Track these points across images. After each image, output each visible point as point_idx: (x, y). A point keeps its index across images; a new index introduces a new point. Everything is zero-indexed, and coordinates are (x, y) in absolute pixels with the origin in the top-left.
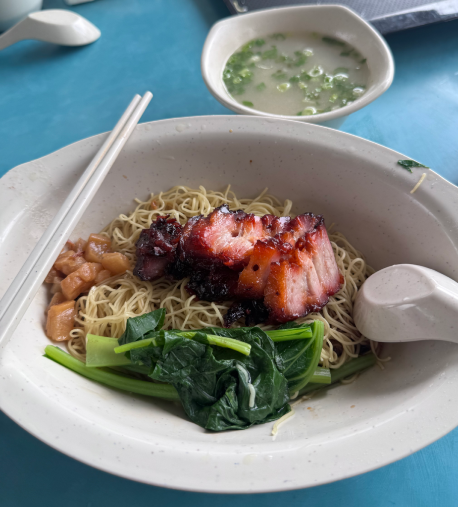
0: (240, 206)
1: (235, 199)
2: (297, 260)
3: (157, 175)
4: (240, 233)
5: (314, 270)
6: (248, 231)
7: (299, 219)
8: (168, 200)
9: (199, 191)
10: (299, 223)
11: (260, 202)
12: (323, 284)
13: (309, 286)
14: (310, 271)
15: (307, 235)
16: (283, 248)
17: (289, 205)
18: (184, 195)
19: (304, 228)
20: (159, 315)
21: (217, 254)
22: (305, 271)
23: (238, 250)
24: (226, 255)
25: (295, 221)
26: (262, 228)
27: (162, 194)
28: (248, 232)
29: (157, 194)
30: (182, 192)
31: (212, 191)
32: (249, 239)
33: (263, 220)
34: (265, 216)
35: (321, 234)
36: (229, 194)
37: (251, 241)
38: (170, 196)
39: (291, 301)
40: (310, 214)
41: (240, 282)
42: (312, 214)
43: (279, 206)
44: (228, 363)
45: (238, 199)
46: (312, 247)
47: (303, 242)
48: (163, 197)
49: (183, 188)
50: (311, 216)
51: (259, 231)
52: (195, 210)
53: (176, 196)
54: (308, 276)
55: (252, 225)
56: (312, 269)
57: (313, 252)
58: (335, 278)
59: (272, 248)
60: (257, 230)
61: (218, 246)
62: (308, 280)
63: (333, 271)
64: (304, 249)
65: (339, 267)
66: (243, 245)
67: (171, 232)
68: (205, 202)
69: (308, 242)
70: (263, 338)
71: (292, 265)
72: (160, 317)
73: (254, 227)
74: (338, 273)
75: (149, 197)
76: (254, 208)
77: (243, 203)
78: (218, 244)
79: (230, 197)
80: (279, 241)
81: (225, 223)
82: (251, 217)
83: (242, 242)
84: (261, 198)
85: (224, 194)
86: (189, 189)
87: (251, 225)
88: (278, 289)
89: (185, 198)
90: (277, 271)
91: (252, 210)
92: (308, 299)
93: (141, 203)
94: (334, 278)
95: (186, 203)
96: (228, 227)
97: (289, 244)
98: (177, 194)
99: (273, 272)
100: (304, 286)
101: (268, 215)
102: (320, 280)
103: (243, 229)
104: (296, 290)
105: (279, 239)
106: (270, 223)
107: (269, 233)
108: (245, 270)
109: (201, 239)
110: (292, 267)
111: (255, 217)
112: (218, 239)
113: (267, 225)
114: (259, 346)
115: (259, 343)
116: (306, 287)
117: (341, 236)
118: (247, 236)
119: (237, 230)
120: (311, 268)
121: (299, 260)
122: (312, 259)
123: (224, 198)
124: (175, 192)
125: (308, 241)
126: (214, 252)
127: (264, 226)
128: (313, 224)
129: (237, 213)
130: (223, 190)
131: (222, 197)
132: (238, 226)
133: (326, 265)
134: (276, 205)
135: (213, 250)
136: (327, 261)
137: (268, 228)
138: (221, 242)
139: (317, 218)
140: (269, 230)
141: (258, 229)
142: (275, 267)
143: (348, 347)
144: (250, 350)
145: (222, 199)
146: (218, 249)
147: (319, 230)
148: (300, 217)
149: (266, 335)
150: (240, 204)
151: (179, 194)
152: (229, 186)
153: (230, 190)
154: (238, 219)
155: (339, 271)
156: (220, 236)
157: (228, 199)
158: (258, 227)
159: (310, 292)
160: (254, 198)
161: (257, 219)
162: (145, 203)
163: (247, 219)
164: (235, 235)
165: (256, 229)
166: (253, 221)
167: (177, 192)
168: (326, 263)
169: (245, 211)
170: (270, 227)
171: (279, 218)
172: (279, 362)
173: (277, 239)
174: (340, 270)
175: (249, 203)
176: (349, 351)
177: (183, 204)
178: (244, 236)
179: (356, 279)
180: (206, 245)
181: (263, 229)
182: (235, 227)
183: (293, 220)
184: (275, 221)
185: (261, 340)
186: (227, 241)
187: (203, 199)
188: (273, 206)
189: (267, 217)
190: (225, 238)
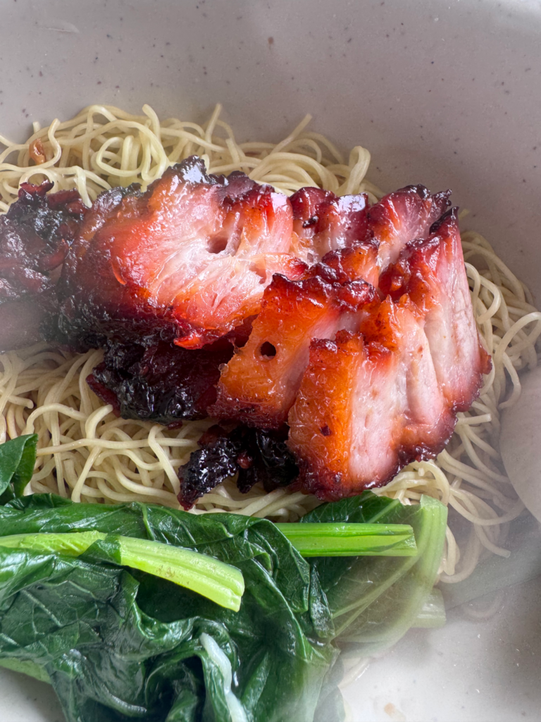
0: (241, 161)
1: (230, 143)
2: (384, 332)
3: (41, 74)
4: (230, 241)
5: (427, 354)
6: (253, 233)
7: (391, 203)
8: (70, 141)
9: (143, 118)
10: (391, 216)
11: (291, 151)
12: (444, 388)
13: (412, 401)
14: (416, 360)
15: (413, 254)
16: (347, 296)
17: (362, 164)
18: (107, 128)
19: (403, 231)
20: (14, 460)
21: (158, 309)
22: (403, 359)
23: (217, 302)
24: (183, 316)
25: (383, 210)
26: (290, 226)
27: (56, 124)
28: (251, 240)
29: (46, 124)
30: (101, 120)
31: (176, 121)
32: (254, 261)
33: (296, 202)
34: (300, 194)
35: (448, 247)
36: (217, 127)
37: (259, 270)
38: (75, 131)
39: (363, 449)
40: (420, 189)
41: (222, 389)
42: (425, 191)
43: (335, 162)
44: (175, 632)
45: (238, 142)
46: (427, 291)
47: (404, 275)
48: (58, 134)
49: (103, 110)
50: (422, 195)
51: (282, 236)
52: (129, 169)
53: (89, 130)
54: (411, 373)
55: (265, 220)
56: (423, 353)
57: (429, 305)
58: (472, 362)
59: (315, 303)
60: (277, 235)
61: (166, 280)
62: (410, 385)
63: (468, 348)
64: (404, 297)
65: (481, 329)
66: (234, 282)
67: (45, 233)
68: (154, 148)
69: (417, 278)
70: (279, 552)
71: (370, 348)
72: (17, 465)
73: (269, 224)
74: (477, 350)
75: (31, 131)
76: (276, 168)
77: (250, 154)
78: (166, 276)
79: (219, 137)
80: (338, 274)
81: (190, 212)
82: (263, 196)
83: (232, 275)
84: (294, 140)
85: (205, 131)
86: (121, 113)
87: (260, 218)
88: (327, 417)
89: (108, 135)
90: (328, 368)
91: (269, 172)
92: (406, 433)
93: (12, 146)
94: (470, 364)
95: (109, 149)
96: (197, 223)
97: (366, 284)
98: (90, 125)
99: (316, 369)
100: (398, 401)
101: (308, 189)
102: (439, 379)
103: (239, 231)
104: (376, 418)
105: (337, 269)
106: (312, 212)
107: (308, 241)
108: (236, 358)
109: (116, 263)
110: (372, 353)
111: (273, 195)
112: (167, 260)
113: (305, 217)
114: (268, 576)
115: (266, 567)
116: (403, 403)
117: (480, 245)
118: (248, 251)
119: (223, 233)
120: (421, 349)
121: (390, 332)
122: (423, 323)
123: (204, 138)
124: (85, 121)
125: (419, 274)
126: (153, 301)
127: (296, 221)
128: (424, 218)
129: (226, 182)
130: (202, 119)
131: (199, 136)
132: (227, 220)
133: (455, 336)
134: (328, 160)
135: (149, 295)
136: (458, 322)
137: (307, 227)
138: (174, 269)
139: (435, 199)
140: (309, 230)
141: (280, 231)
142: (322, 357)
143: (487, 530)
144: (239, 599)
145: (198, 140)
146: (164, 289)
147: (445, 237)
148: (394, 200)
149: (287, 546)
150: (243, 155)
151: (96, 126)
152: (219, 108)
153: (220, 118)
154: (228, 201)
155: (480, 344)
156: (173, 250)
157: (214, 142)
158: (281, 224)
159: (412, 414)
160: (276, 140)
161: (279, 201)
162: (20, 147)
163: (251, 202)
164: (218, 245)
165: (276, 231)
166: (268, 208)
167: (90, 121)
168: (455, 327)
169: (251, 176)
170: (312, 223)
171: (337, 200)
172: (320, 619)
173: (331, 267)
174: (480, 335)
175: (264, 153)
176: (487, 536)
177: (102, 153)
178: (241, 251)
179: (516, 358)
180: (130, 280)
181: (295, 229)
182: (217, 223)
183: (376, 207)
184: (326, 207)
185: (274, 558)
186: (191, 266)
187: (148, 140)
188: (322, 163)
189: (307, 195)
190: (187, 258)
